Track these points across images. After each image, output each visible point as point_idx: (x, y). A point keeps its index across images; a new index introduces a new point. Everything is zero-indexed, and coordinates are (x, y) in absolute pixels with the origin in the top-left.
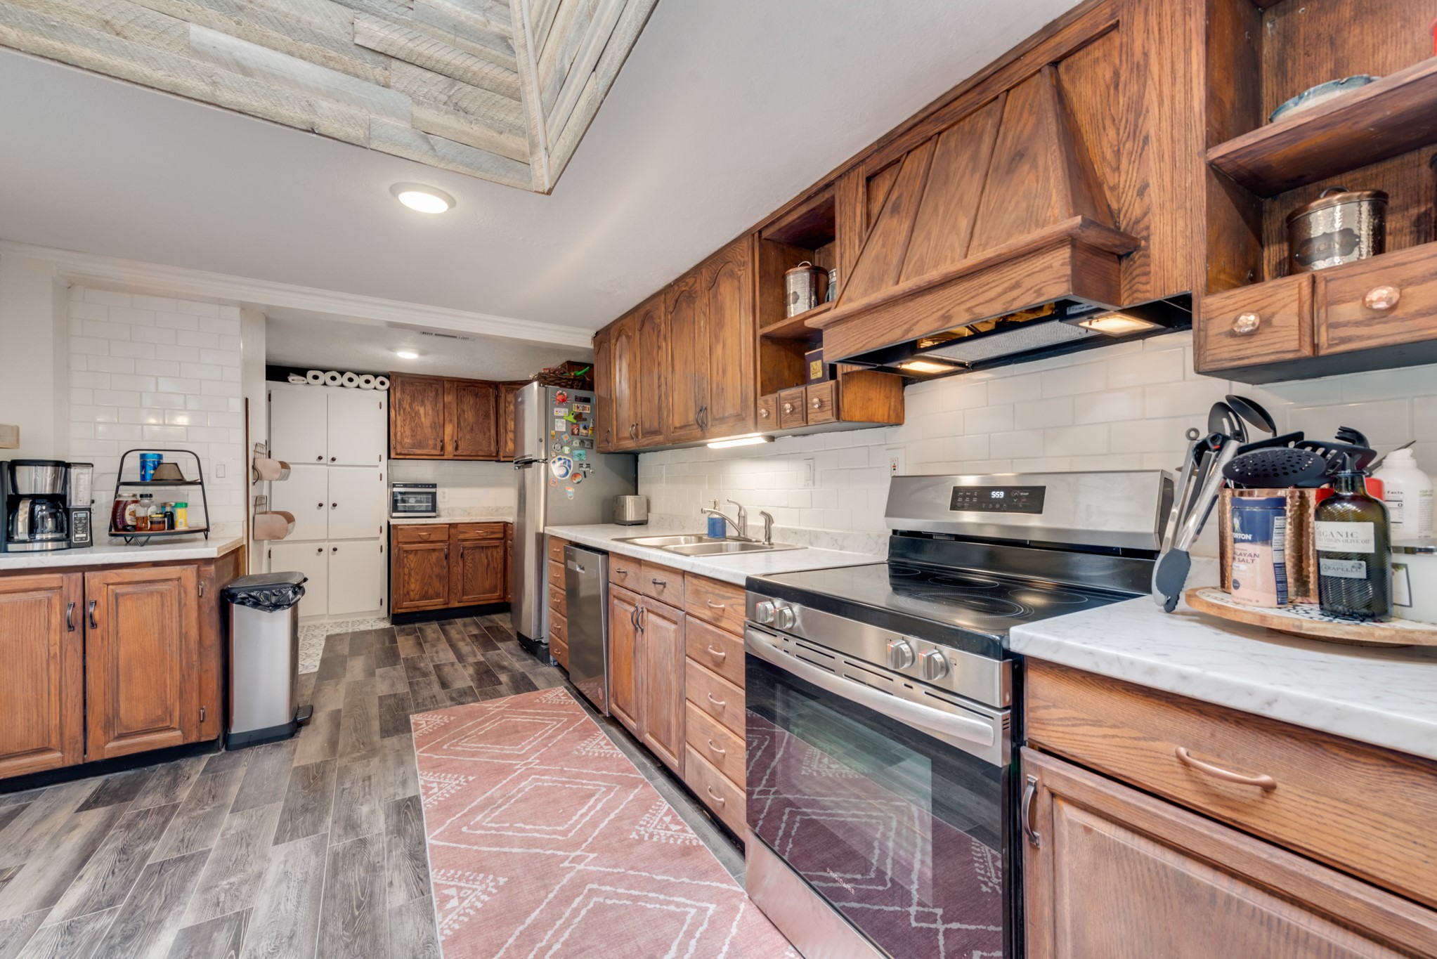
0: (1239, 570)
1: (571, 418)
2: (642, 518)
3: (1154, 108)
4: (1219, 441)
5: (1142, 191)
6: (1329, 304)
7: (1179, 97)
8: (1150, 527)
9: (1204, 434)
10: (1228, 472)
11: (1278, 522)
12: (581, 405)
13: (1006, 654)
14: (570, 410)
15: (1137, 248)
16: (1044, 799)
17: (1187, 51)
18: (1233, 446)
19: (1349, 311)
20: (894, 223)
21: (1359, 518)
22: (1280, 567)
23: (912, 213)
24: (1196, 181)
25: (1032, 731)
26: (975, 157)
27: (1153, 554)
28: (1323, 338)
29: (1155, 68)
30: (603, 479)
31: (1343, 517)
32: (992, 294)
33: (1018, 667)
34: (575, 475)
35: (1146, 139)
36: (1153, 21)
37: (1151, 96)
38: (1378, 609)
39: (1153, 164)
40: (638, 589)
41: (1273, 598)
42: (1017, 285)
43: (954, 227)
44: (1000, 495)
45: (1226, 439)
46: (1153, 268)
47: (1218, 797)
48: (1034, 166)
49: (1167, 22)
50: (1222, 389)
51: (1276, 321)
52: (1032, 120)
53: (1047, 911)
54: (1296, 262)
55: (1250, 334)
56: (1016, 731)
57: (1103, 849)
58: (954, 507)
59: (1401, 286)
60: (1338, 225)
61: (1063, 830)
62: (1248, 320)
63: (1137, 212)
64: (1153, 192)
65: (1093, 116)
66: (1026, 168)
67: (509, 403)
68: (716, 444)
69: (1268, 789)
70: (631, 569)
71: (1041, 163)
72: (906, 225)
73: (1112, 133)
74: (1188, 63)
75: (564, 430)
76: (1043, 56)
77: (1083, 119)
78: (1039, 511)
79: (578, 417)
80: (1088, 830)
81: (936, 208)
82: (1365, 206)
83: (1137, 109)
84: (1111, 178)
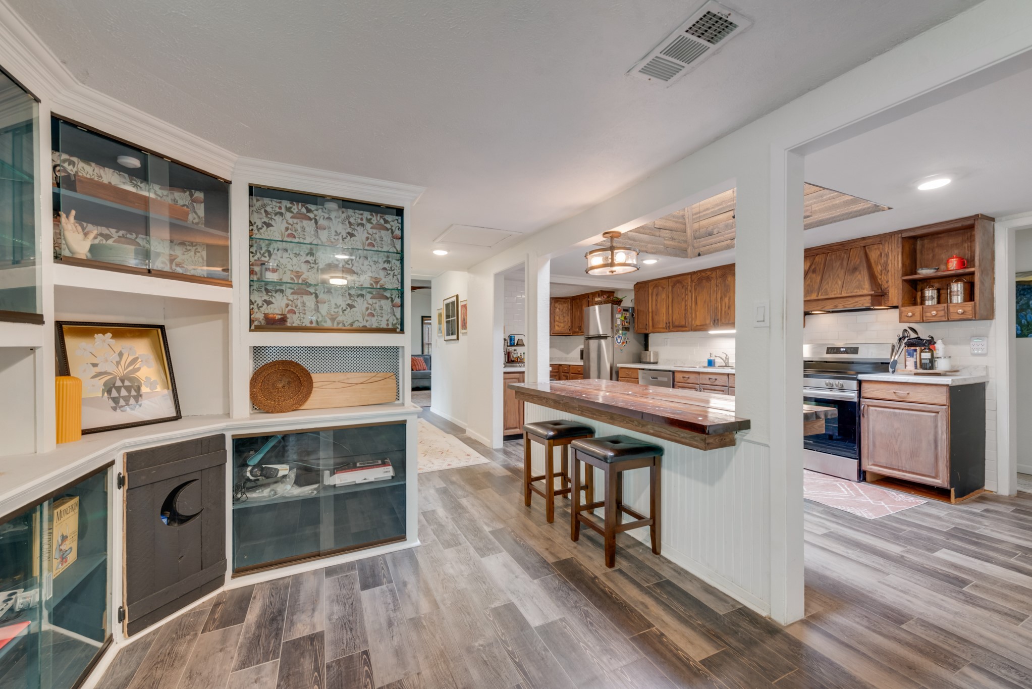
0: (908, 363)
1: (623, 319)
2: (655, 361)
3: (890, 265)
4: (904, 337)
5: (887, 282)
6: (926, 312)
7: (896, 264)
8: (889, 357)
9: (901, 336)
10: (905, 344)
11: (915, 353)
12: (625, 312)
13: (858, 380)
14: (622, 315)
15: (886, 294)
16: (866, 407)
17: (898, 255)
18: (907, 338)
19: (928, 314)
20: (814, 276)
21: (928, 352)
22: (916, 362)
23: (821, 274)
24: (899, 282)
25: (863, 395)
26: (842, 264)
27: (889, 363)
28: (924, 319)
29: (890, 256)
30: (633, 345)
31: (926, 352)
32: (850, 303)
33: (860, 383)
34: (623, 343)
35: (888, 271)
36: (890, 246)
37: (889, 262)
38: (932, 368)
39: (890, 277)
40: (696, 382)
41: (914, 368)
42: (857, 302)
43: (837, 283)
44: (842, 350)
45: (905, 337)
46: (890, 299)
47: (900, 397)
48: (860, 273)
49: (893, 247)
50: (906, 326)
51: (916, 314)
52: (859, 260)
53: (866, 429)
54: (922, 303)
55: (911, 316)
56: (859, 396)
57: (879, 412)
58: (827, 353)
59: (937, 311)
60: (930, 295)
61: (870, 412)
62: (910, 314)
63: (886, 286)
64: (890, 283)
65: (875, 262)
66: (858, 273)
67: (556, 308)
68: (711, 332)
69: (908, 394)
70: (692, 376)
71: (862, 273)
72: (819, 278)
73: (880, 267)
74: (898, 258)
75: (619, 323)
76: (862, 244)
77: (872, 261)
78: (857, 353)
79: (625, 318)
80: (876, 410)
81: (830, 276)
82: (936, 291)
83: (886, 264)
84: (880, 277)
